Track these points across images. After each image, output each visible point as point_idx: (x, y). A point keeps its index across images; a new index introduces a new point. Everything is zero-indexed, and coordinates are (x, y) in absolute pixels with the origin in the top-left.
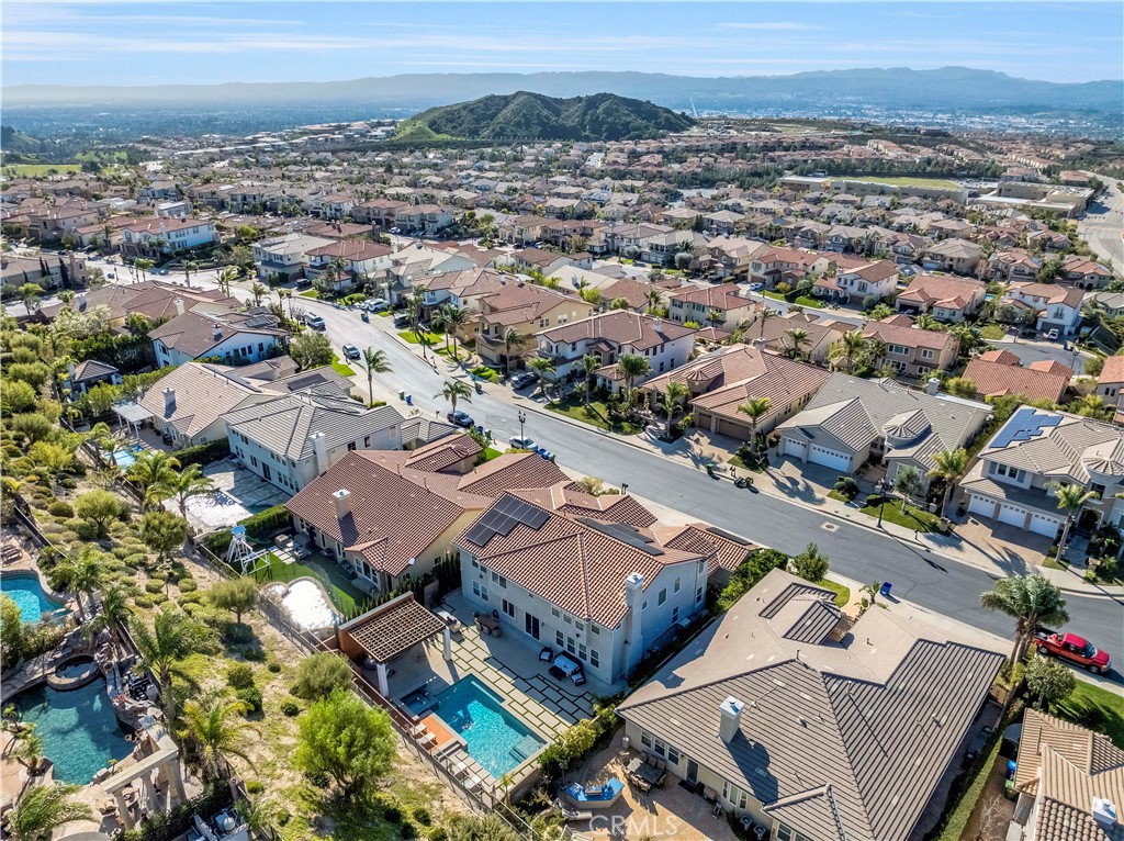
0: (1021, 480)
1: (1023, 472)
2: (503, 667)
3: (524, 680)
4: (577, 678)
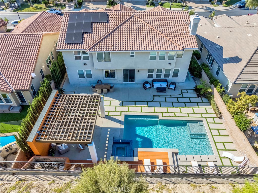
2: (135, 102)
3: (151, 101)
4: (172, 87)
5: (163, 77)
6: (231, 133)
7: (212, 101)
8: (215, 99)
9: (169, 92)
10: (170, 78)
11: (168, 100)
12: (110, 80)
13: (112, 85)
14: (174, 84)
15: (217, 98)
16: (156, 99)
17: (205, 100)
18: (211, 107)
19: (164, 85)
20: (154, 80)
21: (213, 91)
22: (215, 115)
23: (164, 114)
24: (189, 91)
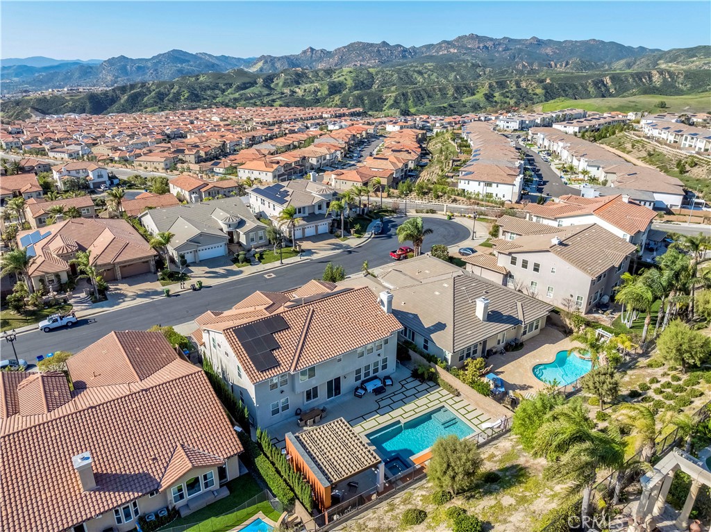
0: (304, 213)
1: (304, 208)
2: (363, 417)
3: (379, 409)
4: (388, 382)
5: (371, 375)
6: (478, 405)
7: (439, 381)
8: (442, 377)
9: (389, 390)
10: (381, 373)
11: (395, 398)
12: (314, 402)
13: (321, 408)
14: (388, 377)
15: (444, 376)
16: (382, 404)
17: (431, 384)
18: (441, 388)
19: (379, 384)
20: (364, 382)
21: (436, 370)
22: (451, 395)
23: (405, 416)
24: (408, 380)
